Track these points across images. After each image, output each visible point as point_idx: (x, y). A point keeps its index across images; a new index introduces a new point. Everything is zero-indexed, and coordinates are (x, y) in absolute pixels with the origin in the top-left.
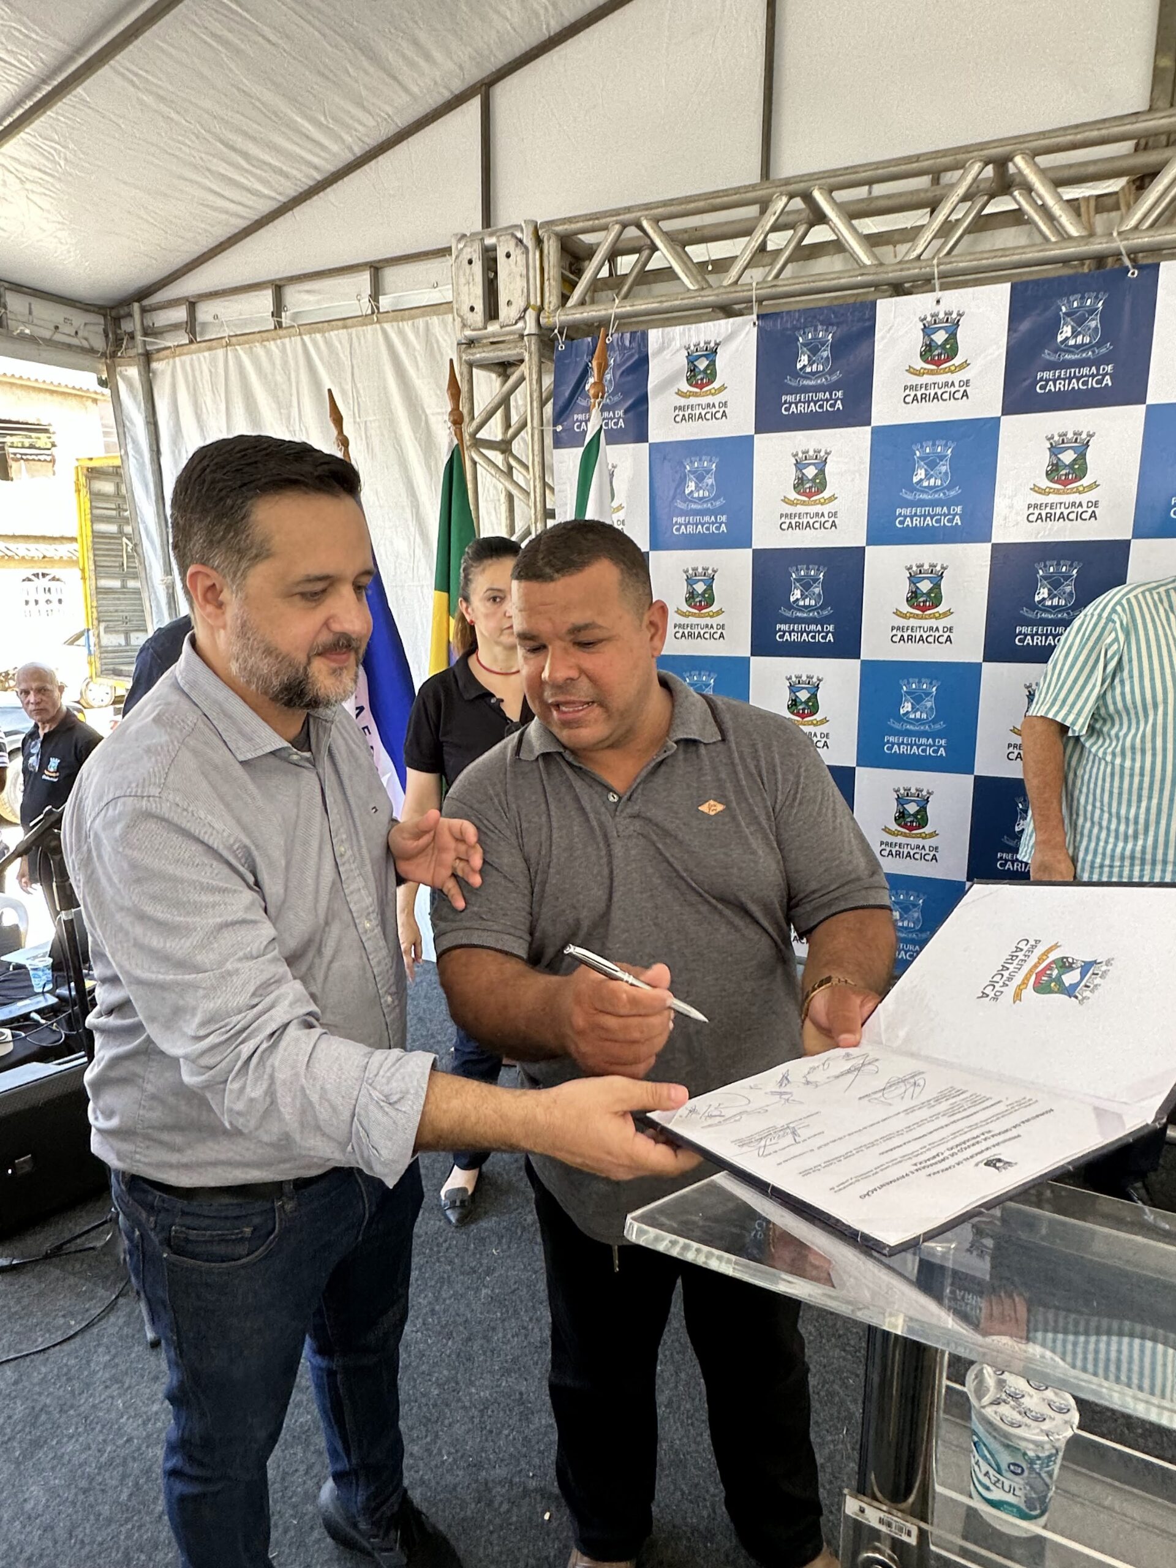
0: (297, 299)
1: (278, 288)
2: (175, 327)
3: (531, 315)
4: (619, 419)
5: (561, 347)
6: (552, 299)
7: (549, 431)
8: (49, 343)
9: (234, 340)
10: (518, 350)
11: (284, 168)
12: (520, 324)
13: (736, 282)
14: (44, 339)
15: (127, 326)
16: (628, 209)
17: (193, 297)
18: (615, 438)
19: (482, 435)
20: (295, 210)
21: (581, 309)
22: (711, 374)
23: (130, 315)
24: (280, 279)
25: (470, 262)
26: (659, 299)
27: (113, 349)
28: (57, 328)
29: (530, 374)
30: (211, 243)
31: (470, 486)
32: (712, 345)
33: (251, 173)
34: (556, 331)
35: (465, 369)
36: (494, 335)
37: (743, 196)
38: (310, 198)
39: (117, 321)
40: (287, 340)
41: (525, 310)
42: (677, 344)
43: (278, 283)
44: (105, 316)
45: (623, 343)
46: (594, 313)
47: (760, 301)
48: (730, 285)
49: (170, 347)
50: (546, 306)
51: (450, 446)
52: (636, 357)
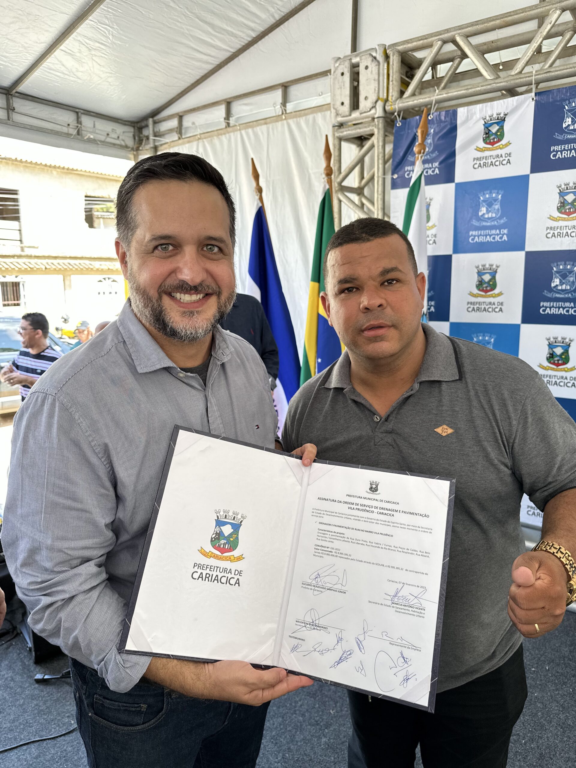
0: (238, 108)
1: (228, 104)
2: (171, 131)
3: (380, 104)
4: (435, 168)
5: (399, 124)
6: (394, 93)
7: (389, 178)
8: (104, 143)
9: (203, 136)
10: (371, 128)
11: (234, 31)
12: (373, 111)
13: (520, 72)
14: (101, 141)
15: (145, 132)
16: (447, 31)
17: (181, 112)
18: (432, 180)
19: (345, 183)
20: (240, 57)
21: (413, 98)
22: (500, 135)
23: (147, 126)
24: (230, 98)
25: (342, 74)
26: (466, 88)
27: (138, 145)
28: (108, 134)
29: (378, 142)
30: (192, 80)
31: (336, 215)
32: (502, 115)
33: (215, 36)
34: (396, 114)
35: (337, 142)
36: (356, 119)
37: (528, 13)
38: (249, 48)
39: (140, 129)
40: (232, 134)
41: (376, 102)
42: (478, 116)
43: (228, 100)
44: (134, 127)
45: (440, 119)
46: (421, 100)
47: (537, 83)
48: (516, 74)
49: (167, 143)
50: (390, 98)
51: (324, 190)
52: (449, 127)
